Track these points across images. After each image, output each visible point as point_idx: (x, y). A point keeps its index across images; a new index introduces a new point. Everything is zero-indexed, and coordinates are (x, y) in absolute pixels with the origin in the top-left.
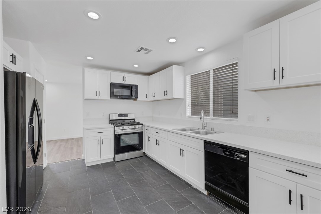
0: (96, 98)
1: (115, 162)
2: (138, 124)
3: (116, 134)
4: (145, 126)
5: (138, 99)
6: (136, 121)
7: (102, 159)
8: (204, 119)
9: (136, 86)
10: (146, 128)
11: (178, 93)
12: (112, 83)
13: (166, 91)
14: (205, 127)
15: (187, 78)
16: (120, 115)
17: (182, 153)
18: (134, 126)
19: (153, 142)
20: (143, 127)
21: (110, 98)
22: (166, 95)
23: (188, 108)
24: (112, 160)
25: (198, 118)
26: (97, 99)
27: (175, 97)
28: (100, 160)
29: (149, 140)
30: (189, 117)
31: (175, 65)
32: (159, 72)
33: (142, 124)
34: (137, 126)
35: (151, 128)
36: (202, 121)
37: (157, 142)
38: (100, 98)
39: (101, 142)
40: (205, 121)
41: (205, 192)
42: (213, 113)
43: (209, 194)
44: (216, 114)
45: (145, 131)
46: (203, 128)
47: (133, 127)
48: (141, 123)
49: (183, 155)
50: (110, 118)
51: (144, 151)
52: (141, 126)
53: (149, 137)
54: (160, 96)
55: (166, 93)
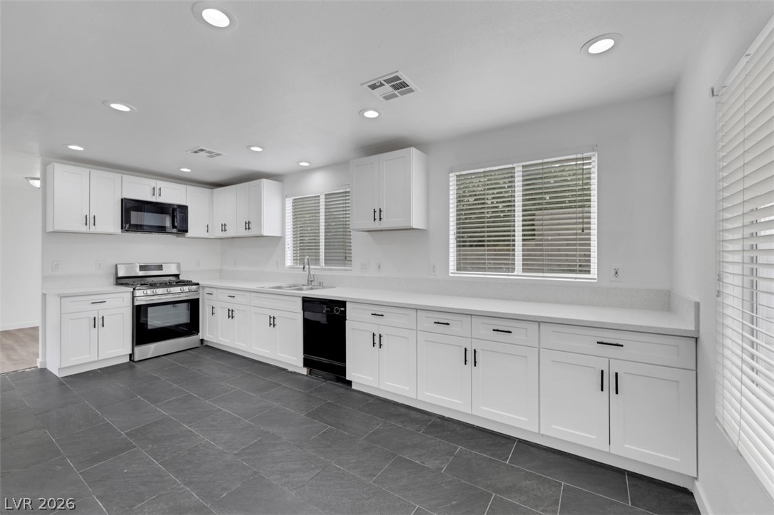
0: (84, 229)
1: (133, 361)
2: (189, 283)
3: (137, 303)
4: (203, 287)
5: (188, 235)
6: (182, 278)
7: (100, 359)
8: (311, 270)
9: (184, 209)
10: (207, 290)
11: (269, 227)
12: (125, 199)
13: (249, 222)
14: (311, 281)
15: (287, 202)
16: (142, 268)
17: (272, 322)
18: (179, 288)
19: (221, 314)
20: (200, 289)
21: (119, 230)
22: (249, 228)
23: (289, 252)
24: (127, 360)
25: (300, 268)
26: (88, 231)
27: (265, 233)
28: (96, 359)
29: (213, 314)
30: (291, 268)
31: (264, 180)
32: (235, 186)
33: (198, 284)
34: (186, 288)
35: (219, 291)
36: (307, 273)
37: (231, 314)
38: (93, 229)
39: (99, 322)
40: (312, 273)
41: (304, 371)
42: (325, 260)
43: (310, 373)
44: (329, 262)
45: (203, 297)
46: (308, 284)
47: (177, 289)
48: (194, 281)
49: (274, 325)
50: (116, 273)
51: (201, 336)
52: (195, 287)
53: (213, 308)
54: (235, 230)
55: (248, 226)
